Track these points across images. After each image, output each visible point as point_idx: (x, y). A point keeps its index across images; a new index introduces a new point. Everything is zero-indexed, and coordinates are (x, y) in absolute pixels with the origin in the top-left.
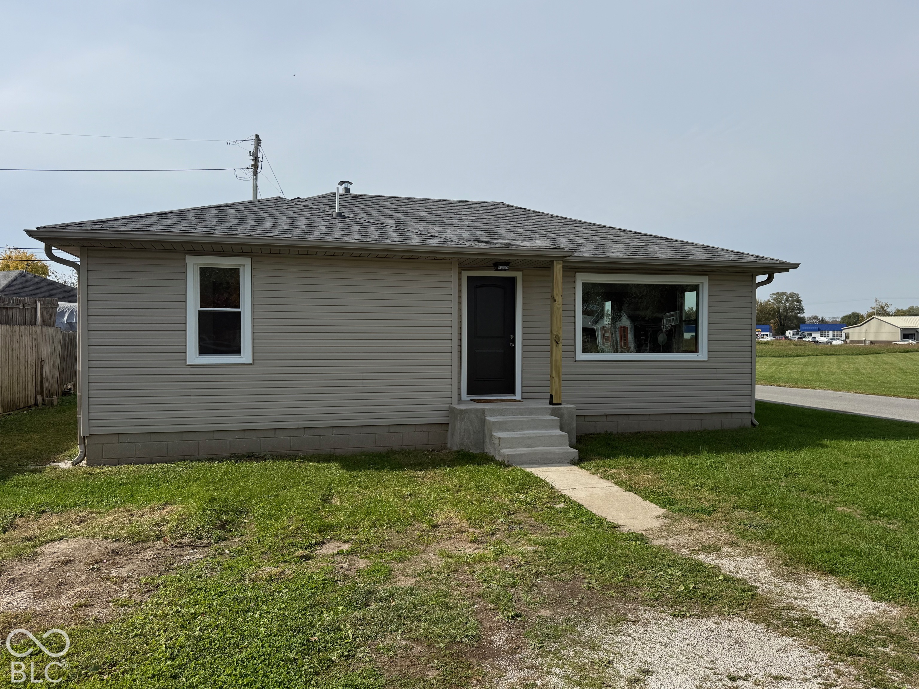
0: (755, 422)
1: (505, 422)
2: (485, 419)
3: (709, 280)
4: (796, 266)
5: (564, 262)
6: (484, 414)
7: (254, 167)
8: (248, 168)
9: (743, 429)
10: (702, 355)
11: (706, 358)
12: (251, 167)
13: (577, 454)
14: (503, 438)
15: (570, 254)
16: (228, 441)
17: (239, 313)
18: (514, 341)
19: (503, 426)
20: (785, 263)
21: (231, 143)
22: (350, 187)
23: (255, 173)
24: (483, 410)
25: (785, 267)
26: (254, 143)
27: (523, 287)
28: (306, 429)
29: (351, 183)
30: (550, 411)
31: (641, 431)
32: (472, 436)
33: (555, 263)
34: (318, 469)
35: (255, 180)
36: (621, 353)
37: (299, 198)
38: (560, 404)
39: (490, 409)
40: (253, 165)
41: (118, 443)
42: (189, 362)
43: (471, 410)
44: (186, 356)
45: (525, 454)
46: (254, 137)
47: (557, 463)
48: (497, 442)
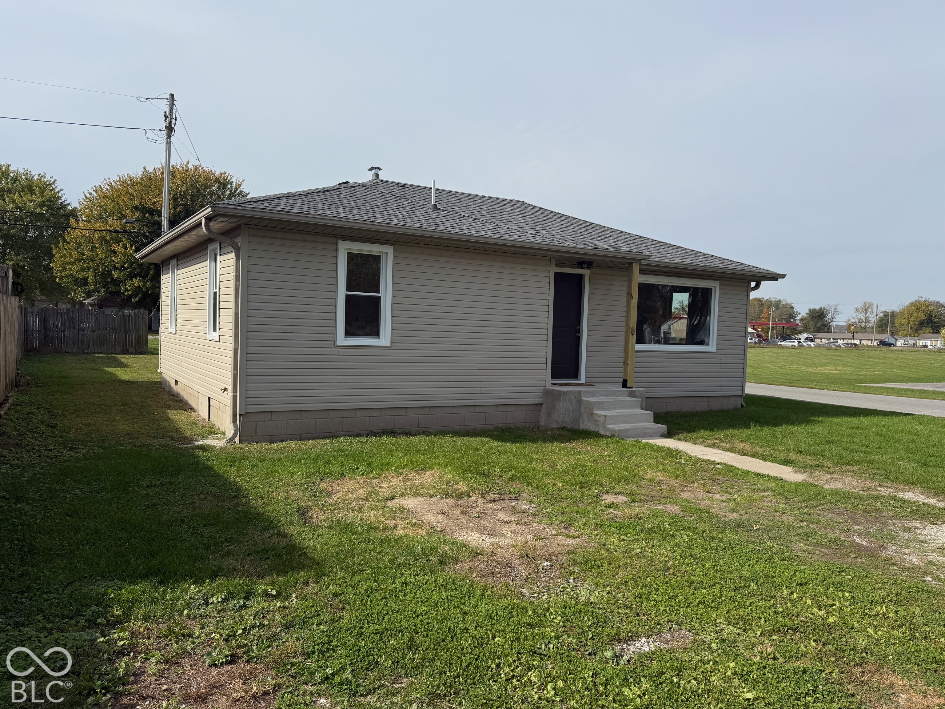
0: (744, 404)
1: (602, 403)
2: (581, 400)
3: (720, 284)
4: (783, 276)
5: (640, 264)
6: (580, 395)
7: (169, 130)
8: (161, 130)
9: (736, 409)
10: (711, 347)
11: (714, 350)
12: (164, 129)
13: (666, 429)
14: (609, 416)
15: (647, 257)
16: (367, 418)
17: (379, 298)
18: (579, 331)
19: (601, 406)
20: (775, 274)
21: (142, 100)
22: (380, 173)
23: (169, 136)
24: (580, 391)
25: (774, 277)
26: (168, 103)
27: (590, 283)
28: (431, 408)
29: (380, 169)
30: (627, 393)
31: (668, 411)
32: (571, 415)
33: (634, 265)
34: (482, 443)
35: (169, 143)
36: (664, 344)
37: (347, 182)
38: (632, 388)
39: (585, 392)
40: (166, 127)
41: (271, 420)
42: (338, 343)
43: (570, 392)
44: (335, 338)
45: (630, 429)
46: (168, 97)
47: (653, 437)
48: (602, 419)
